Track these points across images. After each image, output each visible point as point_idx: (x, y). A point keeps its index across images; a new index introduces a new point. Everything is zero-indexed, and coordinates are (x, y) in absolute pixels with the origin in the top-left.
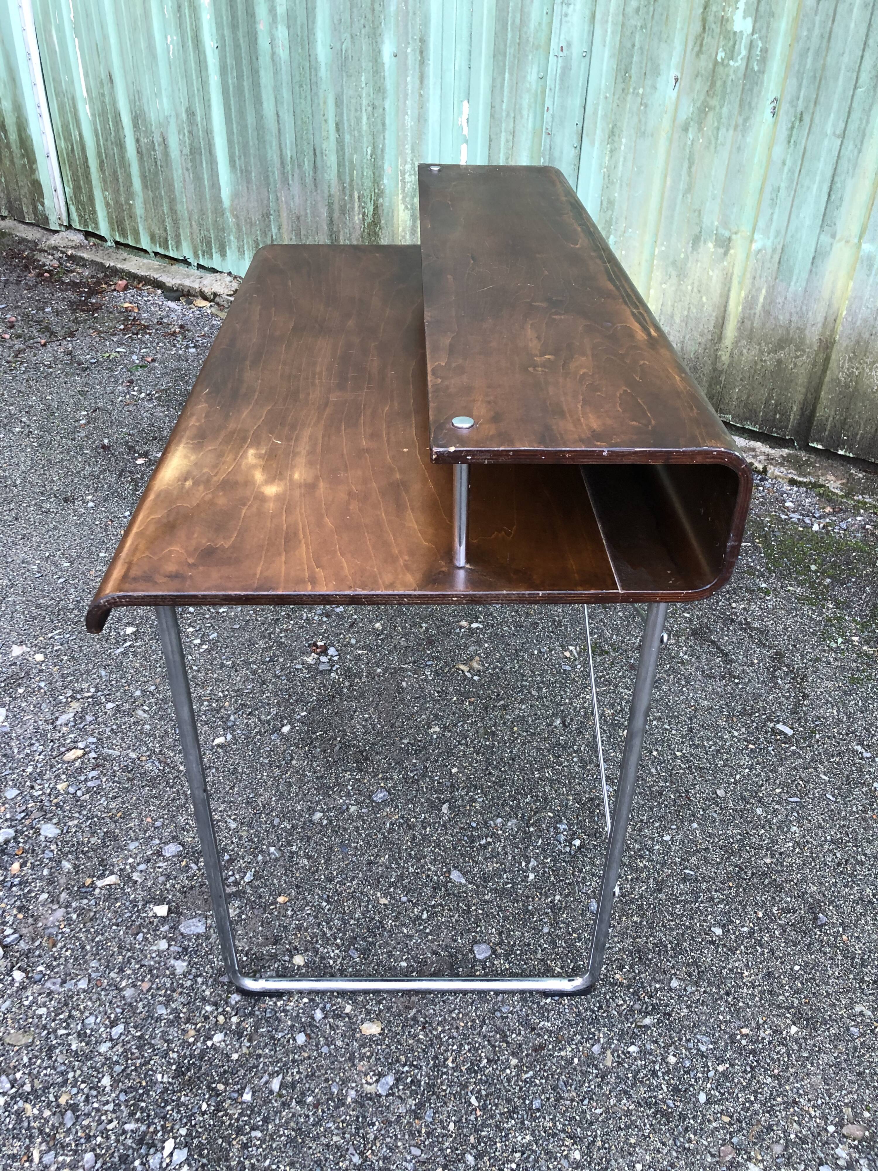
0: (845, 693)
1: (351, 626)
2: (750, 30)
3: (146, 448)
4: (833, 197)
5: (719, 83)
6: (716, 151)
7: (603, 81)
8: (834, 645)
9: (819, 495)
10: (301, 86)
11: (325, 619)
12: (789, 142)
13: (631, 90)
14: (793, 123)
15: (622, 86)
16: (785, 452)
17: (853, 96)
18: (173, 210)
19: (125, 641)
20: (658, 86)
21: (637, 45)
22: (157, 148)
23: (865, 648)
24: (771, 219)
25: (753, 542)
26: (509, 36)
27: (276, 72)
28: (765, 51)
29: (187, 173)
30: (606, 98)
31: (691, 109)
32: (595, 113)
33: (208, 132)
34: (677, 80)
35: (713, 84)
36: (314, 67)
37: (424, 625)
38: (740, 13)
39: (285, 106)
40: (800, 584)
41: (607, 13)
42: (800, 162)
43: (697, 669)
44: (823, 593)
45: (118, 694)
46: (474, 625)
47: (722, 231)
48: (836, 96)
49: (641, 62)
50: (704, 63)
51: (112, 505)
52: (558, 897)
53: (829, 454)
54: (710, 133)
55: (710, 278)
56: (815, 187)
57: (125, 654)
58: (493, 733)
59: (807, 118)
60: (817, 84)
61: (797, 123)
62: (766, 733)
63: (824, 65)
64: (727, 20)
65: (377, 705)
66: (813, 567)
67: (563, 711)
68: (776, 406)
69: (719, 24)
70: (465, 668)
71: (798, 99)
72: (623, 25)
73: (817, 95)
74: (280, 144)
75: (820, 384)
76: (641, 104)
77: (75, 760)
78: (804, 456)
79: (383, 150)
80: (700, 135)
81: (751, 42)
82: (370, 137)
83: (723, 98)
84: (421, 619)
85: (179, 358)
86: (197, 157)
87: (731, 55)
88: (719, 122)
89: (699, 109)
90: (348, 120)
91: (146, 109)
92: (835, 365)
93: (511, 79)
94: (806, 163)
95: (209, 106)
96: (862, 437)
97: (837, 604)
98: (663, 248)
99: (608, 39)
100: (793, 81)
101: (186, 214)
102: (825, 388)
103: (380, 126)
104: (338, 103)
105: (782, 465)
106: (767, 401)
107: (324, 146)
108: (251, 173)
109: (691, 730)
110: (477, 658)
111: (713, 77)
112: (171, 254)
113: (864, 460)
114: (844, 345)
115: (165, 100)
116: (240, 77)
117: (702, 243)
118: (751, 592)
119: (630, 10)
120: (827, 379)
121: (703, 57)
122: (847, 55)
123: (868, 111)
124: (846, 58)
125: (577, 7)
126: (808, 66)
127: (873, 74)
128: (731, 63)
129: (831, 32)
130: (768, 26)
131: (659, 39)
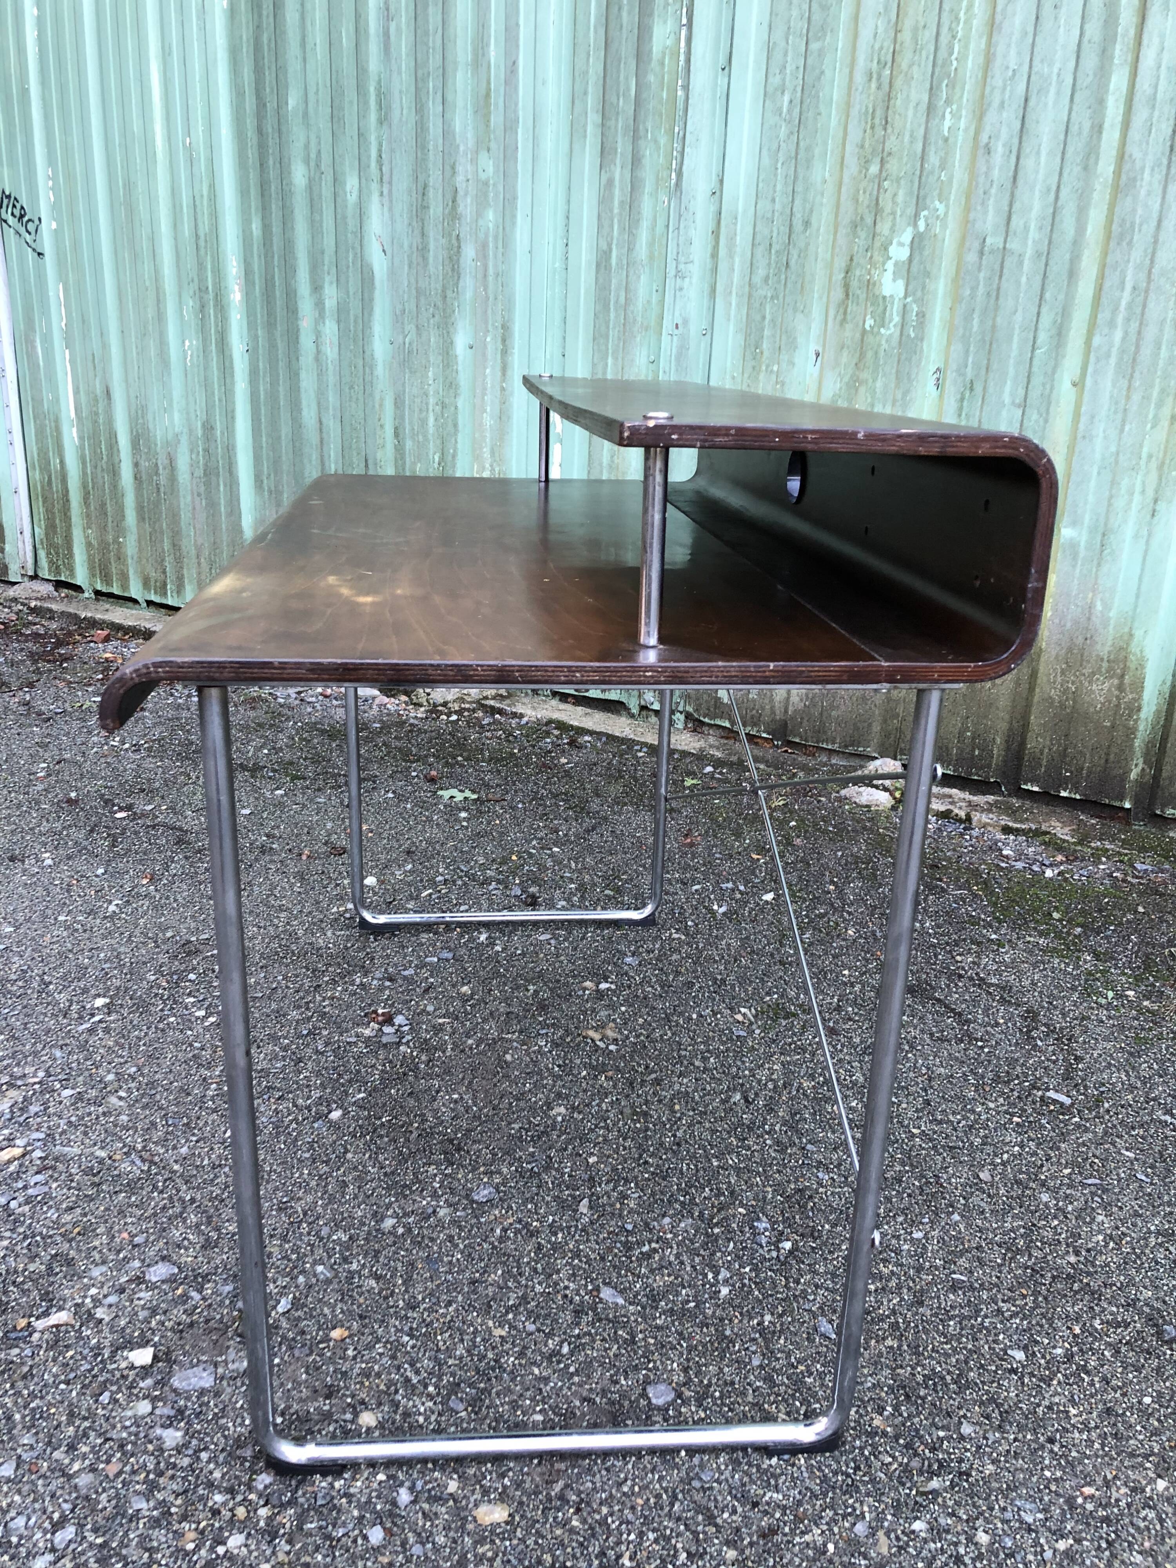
0: (1131, 1054)
1: (426, 991)
2: (902, 295)
3: (129, 800)
5: (870, 354)
7: (728, 360)
8: (1104, 1001)
9: (1044, 843)
10: (351, 387)
11: (388, 983)
12: (960, 415)
13: (763, 368)
14: (963, 394)
15: (753, 363)
16: (991, 798)
17: (1031, 359)
18: (176, 546)
19: (93, 1015)
20: (796, 360)
21: (768, 317)
22: (161, 471)
23: (1146, 1003)
25: (970, 890)
26: (612, 315)
27: (321, 373)
28: (921, 315)
29: (197, 499)
30: (733, 378)
31: (838, 385)
33: (230, 450)
34: (818, 355)
35: (861, 357)
36: (368, 364)
37: (531, 987)
38: (888, 277)
39: (331, 412)
40: (1041, 934)
41: (729, 284)
43: (922, 1031)
44: (1075, 944)
45: (81, 1078)
46: (603, 986)
48: (1012, 361)
49: (774, 336)
50: (850, 333)
51: (80, 864)
52: (768, 1318)
53: (1048, 798)
57: (92, 1031)
58: (646, 1114)
59: (978, 388)
60: (987, 349)
61: (967, 394)
62: (1034, 1102)
63: (994, 326)
64: (874, 284)
65: (470, 1083)
66: (1056, 915)
67: (742, 1085)
68: (973, 738)
69: (865, 289)
70: (597, 1036)
71: (966, 367)
72: (750, 296)
73: (989, 359)
74: (322, 456)
75: (1028, 706)
76: (776, 383)
77: (9, 1162)
78: (1016, 802)
79: (454, 456)
81: (905, 306)
82: (438, 442)
83: (876, 370)
84: (526, 980)
85: (179, 707)
86: (214, 478)
87: (882, 322)
88: (873, 397)
89: (847, 384)
90: (411, 423)
91: (151, 426)
92: (1045, 679)
93: (615, 365)
95: (233, 418)
96: (1090, 772)
97: (1097, 956)
99: (733, 313)
100: (957, 348)
101: (193, 552)
102: (1034, 709)
103: (450, 428)
104: (398, 403)
105: (990, 811)
106: (961, 734)
107: (379, 455)
108: (281, 493)
109: (927, 1103)
110: (612, 1025)
111: (862, 348)
112: (170, 602)
113: (1095, 802)
114: (1054, 653)
115: (176, 416)
116: (274, 383)
118: (979, 944)
119: (757, 279)
120: (1036, 699)
121: (849, 326)
122: (1019, 313)
123: (1052, 375)
124: (1019, 317)
125: (694, 280)
126: (975, 329)
127: (1054, 332)
128: (882, 330)
129: (998, 289)
130: (924, 288)
131: (795, 309)
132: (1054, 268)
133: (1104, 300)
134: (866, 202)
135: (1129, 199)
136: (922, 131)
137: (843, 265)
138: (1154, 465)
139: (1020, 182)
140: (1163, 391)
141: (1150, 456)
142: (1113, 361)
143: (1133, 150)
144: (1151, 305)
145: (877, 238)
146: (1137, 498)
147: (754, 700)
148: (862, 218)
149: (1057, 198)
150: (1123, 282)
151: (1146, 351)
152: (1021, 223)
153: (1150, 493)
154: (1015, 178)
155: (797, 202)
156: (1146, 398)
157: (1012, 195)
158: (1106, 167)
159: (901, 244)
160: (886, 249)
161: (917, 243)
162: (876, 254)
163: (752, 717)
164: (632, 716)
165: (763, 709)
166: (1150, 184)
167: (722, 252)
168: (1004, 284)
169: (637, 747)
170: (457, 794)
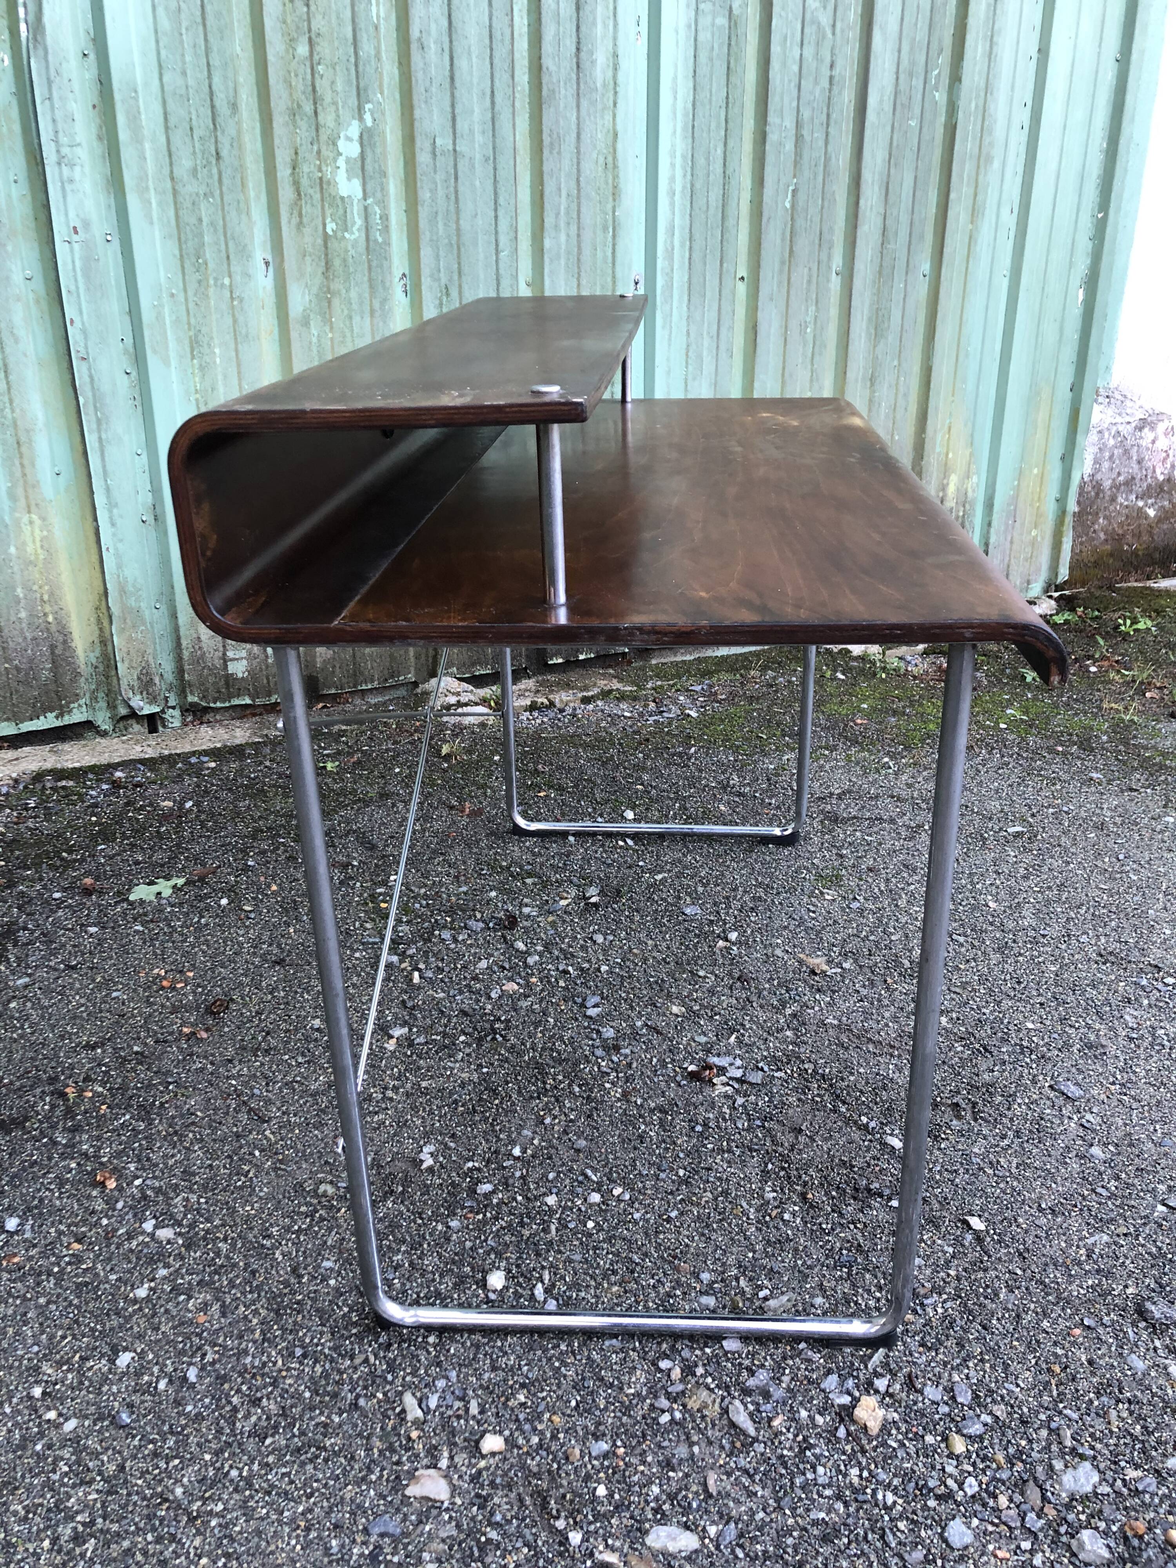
2: (360, 195)
5: (337, 262)
7: (162, 273)
13: (212, 282)
14: (440, 300)
15: (197, 276)
17: (497, 260)
20: (251, 272)
21: (205, 220)
28: (385, 218)
30: (172, 295)
31: (307, 298)
32: (159, 317)
34: (267, 264)
35: (328, 265)
38: (341, 177)
41: (143, 177)
48: (480, 265)
49: (217, 243)
50: (311, 239)
53: (574, 665)
54: (341, 325)
59: (454, 293)
60: (455, 252)
61: (444, 300)
63: (458, 230)
64: (329, 183)
69: (318, 188)
71: (439, 271)
72: (175, 193)
73: (459, 263)
76: (232, 298)
80: (327, 329)
81: (366, 208)
83: (347, 279)
87: (345, 226)
88: (349, 309)
89: (317, 295)
99: (155, 215)
100: (427, 253)
111: (326, 255)
119: (181, 172)
121: (307, 231)
122: (479, 216)
123: (516, 277)
124: (479, 220)
125: (87, 169)
126: (441, 232)
127: (512, 234)
128: (347, 235)
129: (456, 192)
130: (382, 189)
131: (238, 210)
132: (502, 174)
133: (547, 206)
134: (301, 87)
135: (552, 110)
136: (348, 13)
137: (288, 160)
139: (458, 83)
142: (563, 262)
143: (548, 62)
144: (583, 209)
145: (322, 130)
148: (299, 106)
149: (493, 103)
150: (559, 189)
151: (587, 252)
152: (466, 127)
154: (452, 78)
155: (216, 80)
157: (453, 96)
158: (523, 77)
159: (349, 139)
160: (335, 144)
161: (366, 139)
162: (324, 149)
164: (104, 734)
166: (566, 97)
167: (123, 135)
168: (461, 189)
169: (193, 760)
170: (155, 889)
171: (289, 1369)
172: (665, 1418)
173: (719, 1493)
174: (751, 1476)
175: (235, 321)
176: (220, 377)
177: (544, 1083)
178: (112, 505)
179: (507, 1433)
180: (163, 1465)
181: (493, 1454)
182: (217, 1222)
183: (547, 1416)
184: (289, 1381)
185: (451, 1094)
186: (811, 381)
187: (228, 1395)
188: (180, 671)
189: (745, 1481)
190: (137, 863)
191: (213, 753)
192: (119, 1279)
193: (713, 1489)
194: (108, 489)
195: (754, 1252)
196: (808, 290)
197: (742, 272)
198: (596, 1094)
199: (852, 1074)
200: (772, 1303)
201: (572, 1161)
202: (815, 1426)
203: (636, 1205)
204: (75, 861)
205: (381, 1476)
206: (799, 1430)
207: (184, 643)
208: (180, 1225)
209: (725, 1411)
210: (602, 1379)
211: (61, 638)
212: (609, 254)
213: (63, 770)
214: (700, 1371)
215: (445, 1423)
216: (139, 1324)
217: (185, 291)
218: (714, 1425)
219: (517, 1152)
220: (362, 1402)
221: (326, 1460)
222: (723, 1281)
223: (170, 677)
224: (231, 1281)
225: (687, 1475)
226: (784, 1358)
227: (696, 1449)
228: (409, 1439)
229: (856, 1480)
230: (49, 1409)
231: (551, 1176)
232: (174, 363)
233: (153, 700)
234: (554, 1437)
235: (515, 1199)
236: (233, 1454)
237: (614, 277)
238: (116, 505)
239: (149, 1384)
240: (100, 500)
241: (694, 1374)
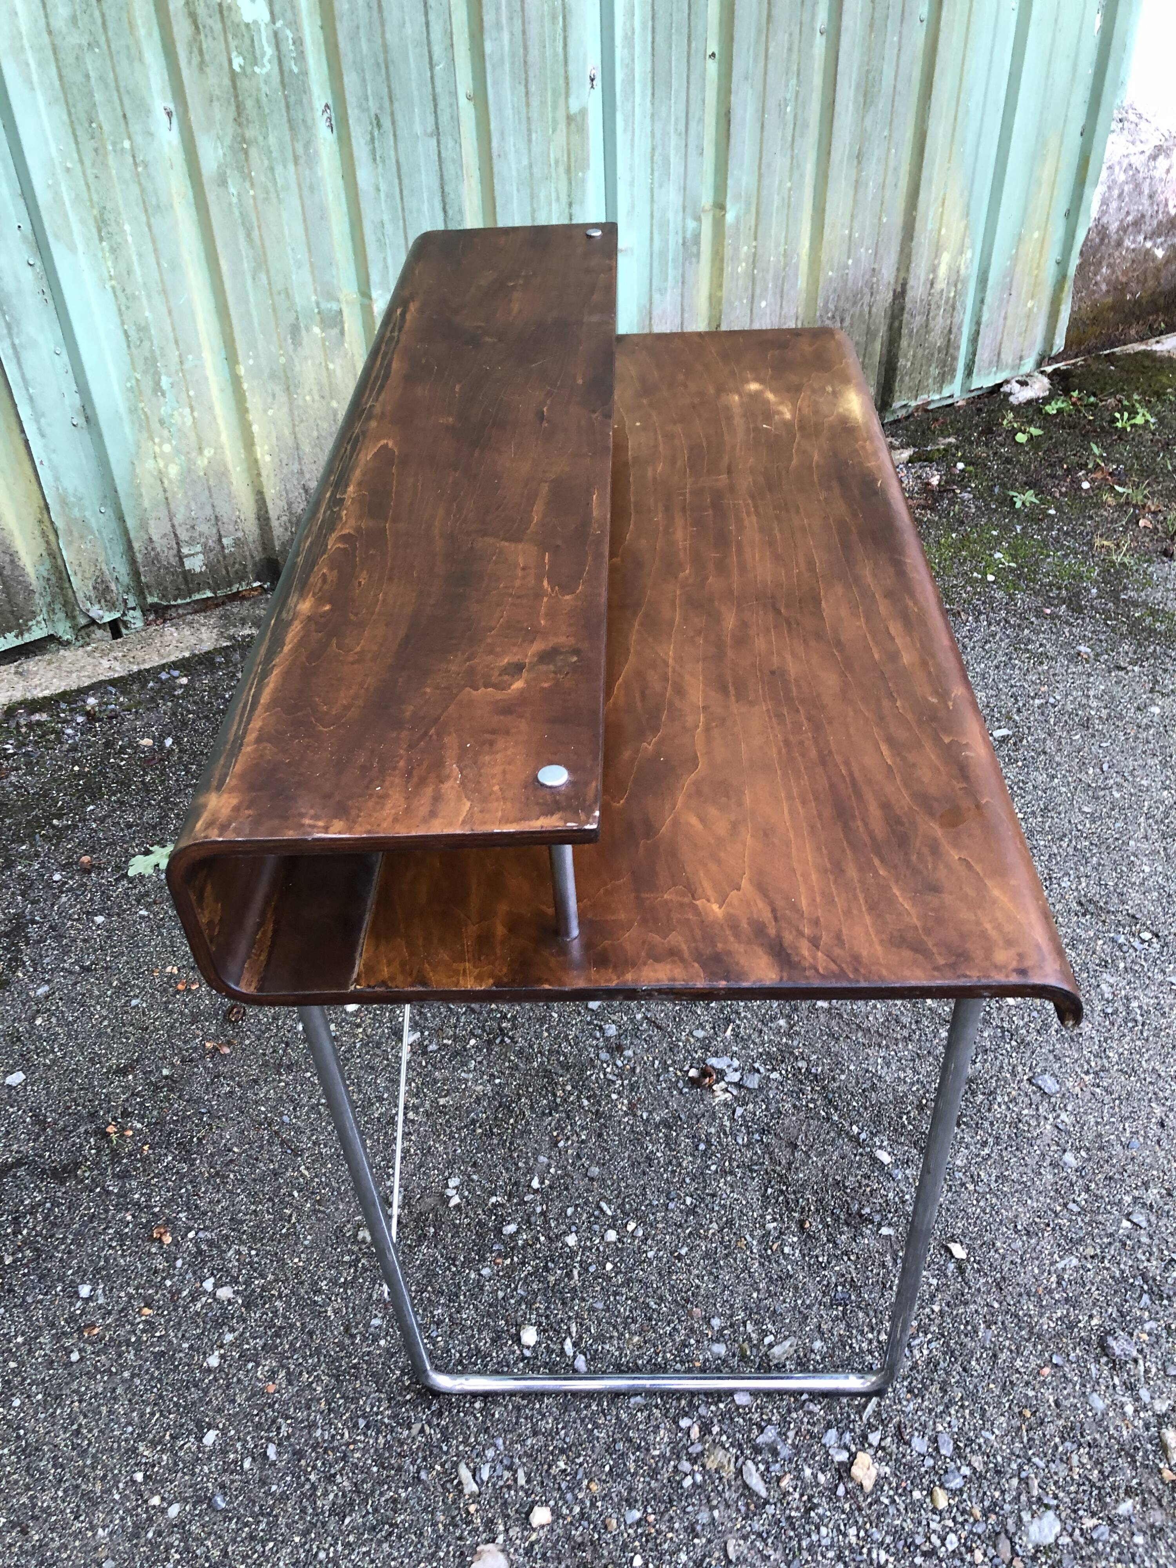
2: (267, 17)
4: (450, 213)
5: (249, 104)
6: (280, 201)
7: (51, 145)
12: (375, 160)
13: (110, 148)
14: (372, 133)
15: (93, 144)
17: (432, 78)
20: (153, 129)
21: (91, 74)
24: (386, 267)
28: (298, 42)
30: (68, 170)
31: (221, 152)
32: (57, 197)
34: (169, 114)
35: (240, 109)
42: (396, 181)
47: (326, 305)
48: (414, 84)
49: (110, 100)
50: (216, 80)
54: (263, 179)
55: (330, 374)
56: (425, 207)
59: (386, 122)
60: (383, 72)
61: (376, 133)
63: (385, 46)
64: (230, 8)
69: (218, 16)
71: (367, 99)
72: (55, 48)
73: (389, 87)
76: (136, 164)
80: (247, 185)
81: (276, 34)
83: (263, 123)
87: (253, 59)
88: (270, 159)
89: (231, 147)
94: (406, 181)
98: (251, 362)
100: (351, 78)
111: (236, 96)
117: (304, 332)
119: (59, 22)
121: (211, 70)
122: (408, 25)
123: (455, 93)
124: (408, 30)
126: (365, 51)
127: (447, 41)
128: (257, 69)
130: (292, 7)
131: (131, 59)
138: (562, 169)
140: (554, 91)
141: (557, 162)
142: (507, 67)
146: (554, 205)
147: (232, 554)
151: (534, 51)
153: (564, 199)
156: (543, 103)
163: (236, 572)
164: (68, 643)
165: (245, 558)
169: (164, 676)
170: (152, 859)
171: (355, 1442)
172: (688, 1482)
173: (738, 1558)
174: (764, 1540)
175: (143, 191)
176: (135, 258)
177: (555, 1095)
178: (38, 416)
179: (552, 1503)
180: (259, 1548)
181: (542, 1527)
182: (270, 1277)
183: (585, 1482)
184: (357, 1455)
185: (468, 1113)
186: (791, 169)
187: (306, 1473)
188: (135, 574)
189: (759, 1545)
190: (129, 826)
191: (183, 665)
192: (191, 1347)
193: (732, 1556)
194: (31, 398)
195: (759, 1291)
196: (789, 60)
197: (713, 47)
198: (604, 1108)
199: (843, 1072)
200: (777, 1350)
201: (587, 1190)
202: (818, 1484)
203: (649, 1242)
204: (68, 827)
205: (448, 1553)
206: (804, 1489)
207: (136, 545)
208: (237, 1283)
209: (739, 1472)
210: (630, 1440)
211: (7, 559)
212: (560, 49)
213: (34, 701)
214: (716, 1429)
215: (498, 1494)
216: (217, 1398)
217: (81, 161)
218: (730, 1486)
219: (535, 1184)
220: (423, 1475)
221: (399, 1537)
222: (732, 1326)
223: (125, 579)
224: (292, 1344)
225: (709, 1541)
226: (789, 1412)
227: (716, 1513)
228: (468, 1513)
229: (854, 1540)
230: (153, 1493)
231: (570, 1211)
232: (81, 248)
233: (112, 606)
234: (593, 1505)
235: (538, 1239)
236: (318, 1534)
237: (567, 78)
238: (43, 415)
239: (235, 1462)
240: (24, 412)
241: (710, 1433)
